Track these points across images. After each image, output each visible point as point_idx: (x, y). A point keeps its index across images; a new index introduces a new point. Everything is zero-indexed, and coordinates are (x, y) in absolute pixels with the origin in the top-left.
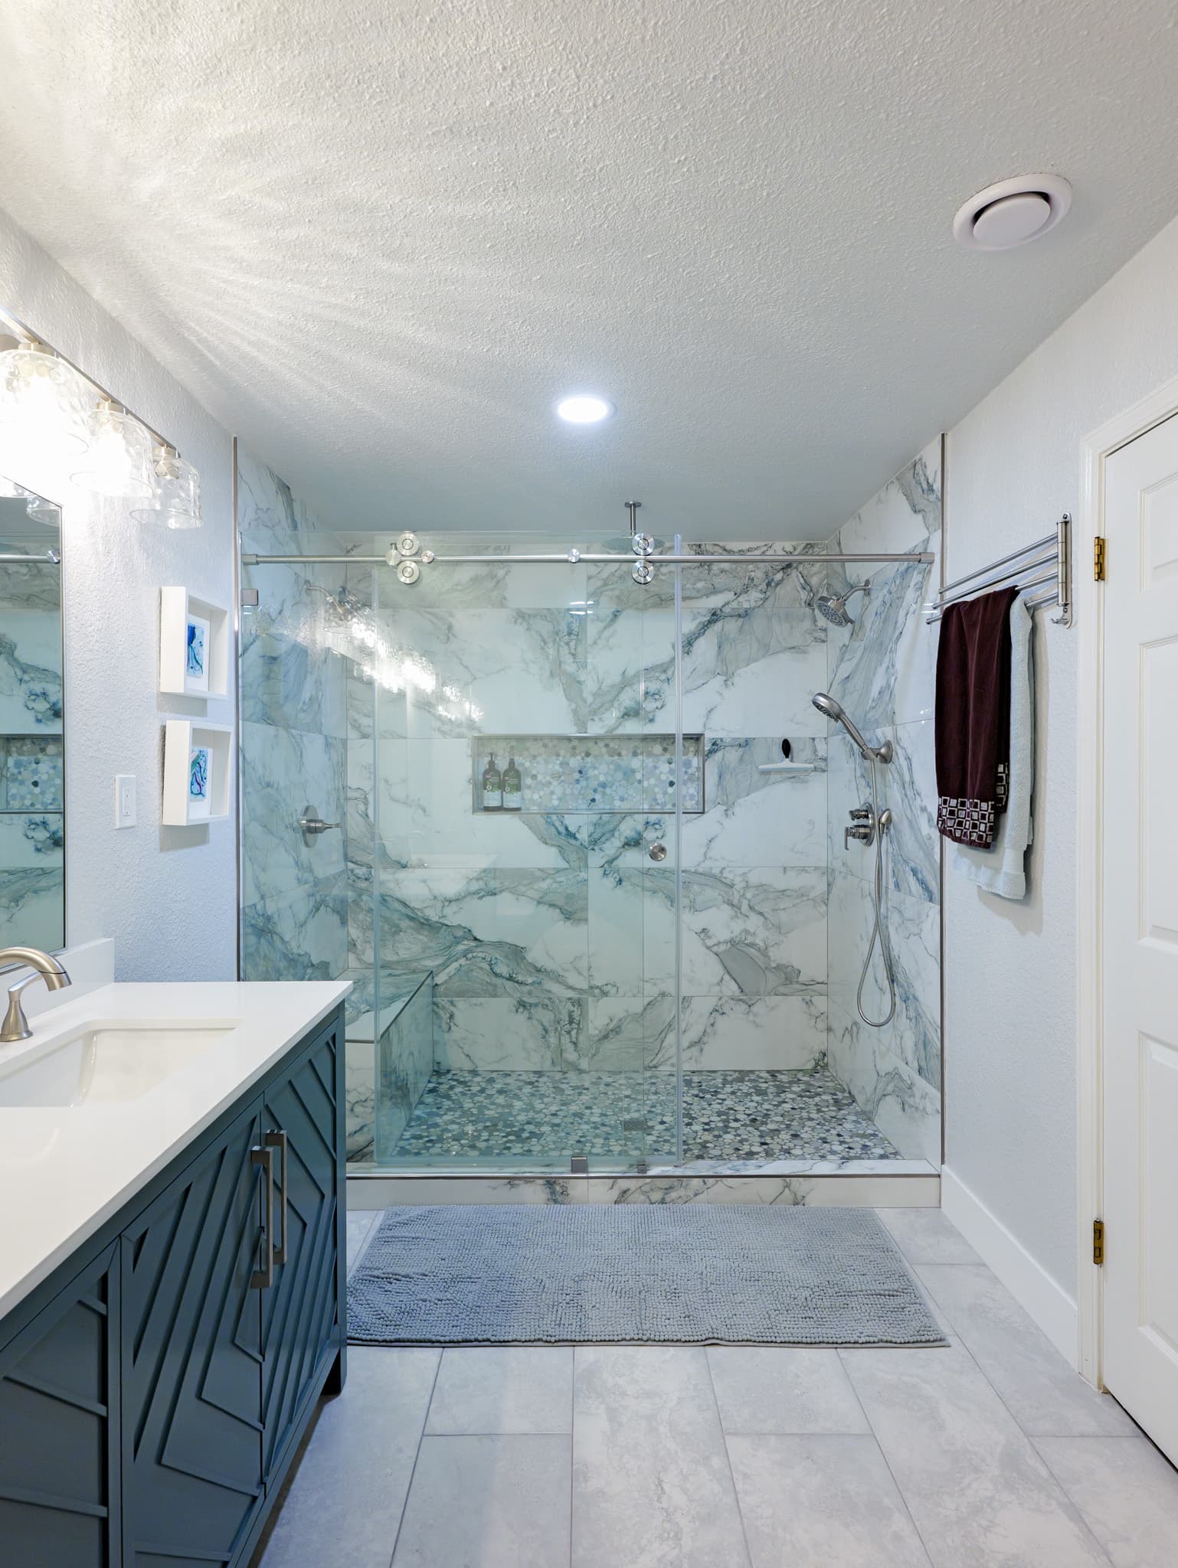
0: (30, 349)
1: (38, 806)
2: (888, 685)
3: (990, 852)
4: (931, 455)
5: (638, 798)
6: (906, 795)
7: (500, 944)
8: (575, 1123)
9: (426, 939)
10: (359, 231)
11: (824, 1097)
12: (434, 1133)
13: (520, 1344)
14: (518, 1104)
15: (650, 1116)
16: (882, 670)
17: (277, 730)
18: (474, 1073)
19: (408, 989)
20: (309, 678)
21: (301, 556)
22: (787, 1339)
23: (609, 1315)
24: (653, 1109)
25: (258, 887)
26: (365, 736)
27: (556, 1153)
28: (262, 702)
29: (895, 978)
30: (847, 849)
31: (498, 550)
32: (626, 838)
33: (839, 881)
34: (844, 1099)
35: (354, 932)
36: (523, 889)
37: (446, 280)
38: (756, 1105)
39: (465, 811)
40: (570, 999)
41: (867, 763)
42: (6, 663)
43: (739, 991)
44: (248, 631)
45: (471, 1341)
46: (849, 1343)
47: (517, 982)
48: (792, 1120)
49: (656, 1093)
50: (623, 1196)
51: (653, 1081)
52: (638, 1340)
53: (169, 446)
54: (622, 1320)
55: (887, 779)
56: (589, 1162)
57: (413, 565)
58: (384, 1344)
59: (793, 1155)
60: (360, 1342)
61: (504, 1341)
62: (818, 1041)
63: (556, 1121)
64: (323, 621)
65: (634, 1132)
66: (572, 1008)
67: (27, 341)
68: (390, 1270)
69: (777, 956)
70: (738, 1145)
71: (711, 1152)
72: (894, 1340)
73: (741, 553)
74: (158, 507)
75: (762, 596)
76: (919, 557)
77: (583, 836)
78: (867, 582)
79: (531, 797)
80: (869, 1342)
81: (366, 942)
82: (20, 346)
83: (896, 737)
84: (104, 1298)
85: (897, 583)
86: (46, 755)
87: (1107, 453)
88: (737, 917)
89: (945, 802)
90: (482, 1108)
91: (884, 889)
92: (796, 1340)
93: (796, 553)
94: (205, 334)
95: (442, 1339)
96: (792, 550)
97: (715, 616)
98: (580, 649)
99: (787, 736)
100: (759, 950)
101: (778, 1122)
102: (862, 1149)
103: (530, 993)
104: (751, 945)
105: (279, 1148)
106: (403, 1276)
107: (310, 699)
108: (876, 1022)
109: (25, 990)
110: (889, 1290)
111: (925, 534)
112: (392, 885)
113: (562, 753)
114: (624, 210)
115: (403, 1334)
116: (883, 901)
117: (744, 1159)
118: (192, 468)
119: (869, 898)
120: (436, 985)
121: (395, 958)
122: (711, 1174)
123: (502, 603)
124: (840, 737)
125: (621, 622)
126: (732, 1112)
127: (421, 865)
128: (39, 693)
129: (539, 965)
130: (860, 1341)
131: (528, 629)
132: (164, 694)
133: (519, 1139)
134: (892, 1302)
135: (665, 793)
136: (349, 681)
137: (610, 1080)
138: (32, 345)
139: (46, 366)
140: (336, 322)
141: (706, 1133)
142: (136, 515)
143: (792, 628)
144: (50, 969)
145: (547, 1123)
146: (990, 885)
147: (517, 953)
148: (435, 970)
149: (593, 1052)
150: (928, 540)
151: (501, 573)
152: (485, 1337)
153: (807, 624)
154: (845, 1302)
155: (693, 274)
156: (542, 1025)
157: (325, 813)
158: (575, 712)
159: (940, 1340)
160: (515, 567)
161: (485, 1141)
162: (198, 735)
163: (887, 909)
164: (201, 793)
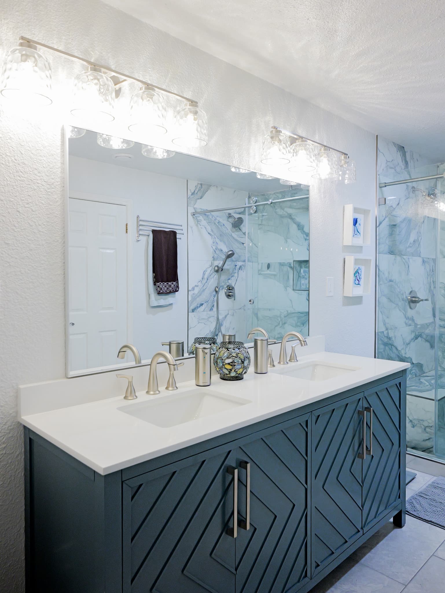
17: (396, 257)
20: (413, 231)
25: (385, 324)
28: (389, 245)
42: (301, 233)
44: (382, 215)
53: (345, 154)
64: (421, 204)
84: (307, 427)
105: (370, 413)
107: (414, 241)
109: (296, 347)
132: (345, 246)
144: (301, 339)
157: (420, 294)
162: (357, 261)
164: (359, 284)
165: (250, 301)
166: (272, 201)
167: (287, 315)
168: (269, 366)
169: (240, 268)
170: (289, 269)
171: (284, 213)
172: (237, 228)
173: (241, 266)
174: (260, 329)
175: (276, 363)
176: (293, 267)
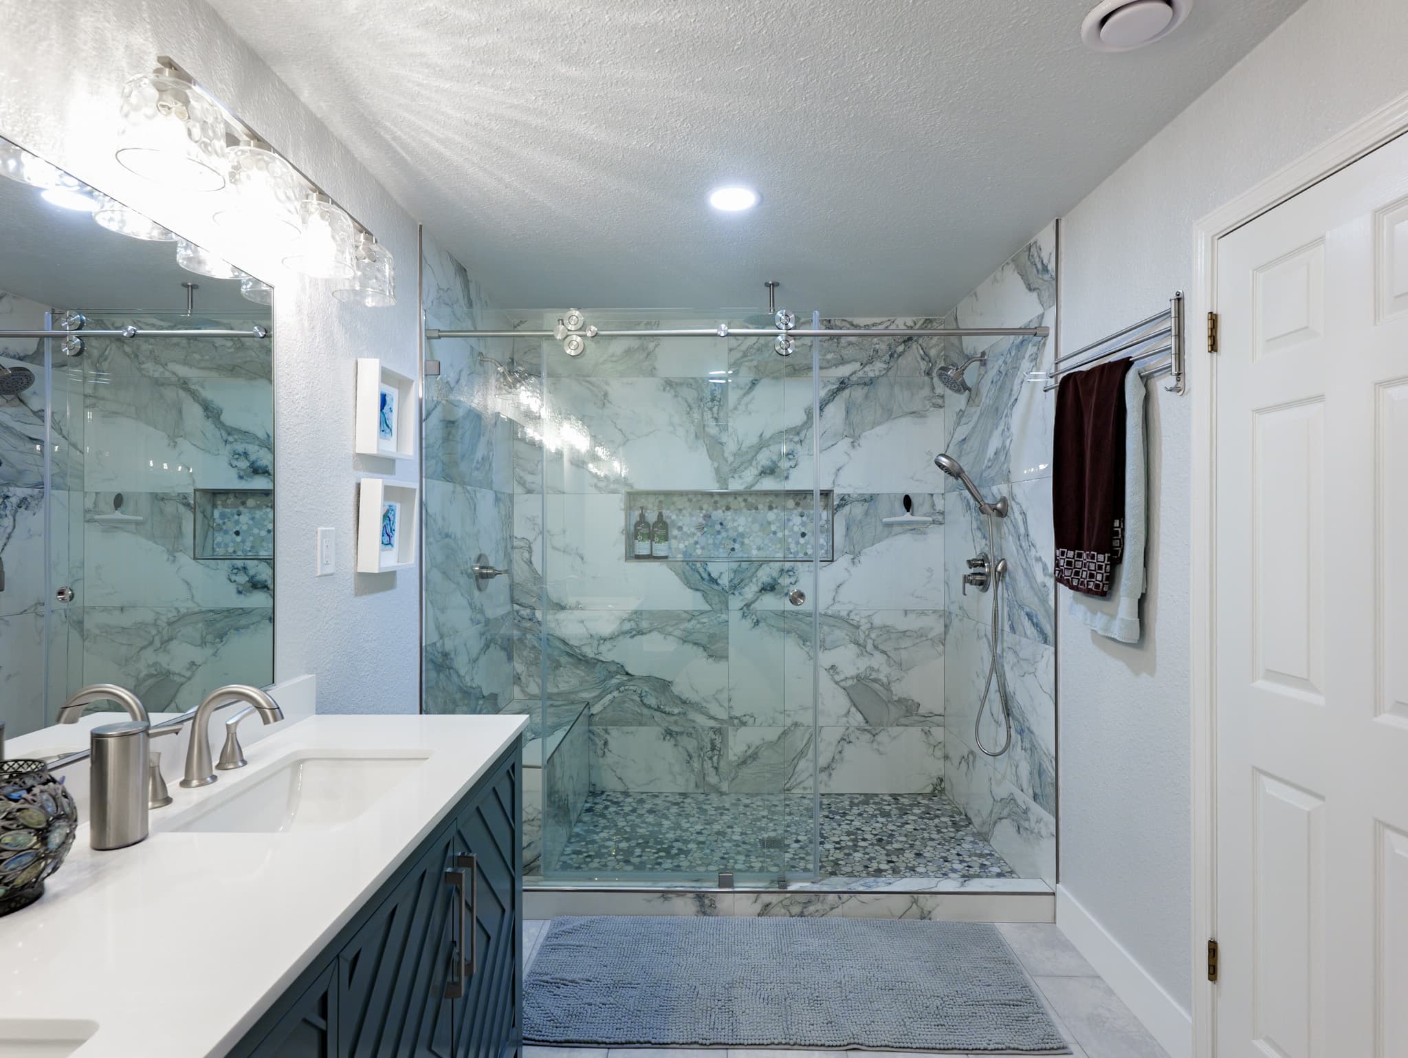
0: (250, 145)
1: (239, 553)
2: (1004, 446)
3: (1105, 600)
4: (1046, 239)
5: (773, 547)
6: (1021, 547)
7: (648, 679)
8: (719, 842)
9: (583, 674)
10: (542, 38)
11: (943, 819)
12: (592, 851)
13: (678, 1046)
14: (666, 823)
15: (786, 834)
16: (997, 433)
17: (455, 487)
18: (626, 794)
19: (567, 719)
20: (482, 438)
21: (476, 331)
22: (922, 1045)
23: (758, 1020)
24: (788, 829)
25: (438, 628)
26: (529, 492)
27: (702, 869)
28: (442, 462)
29: (1010, 712)
30: (965, 594)
31: (648, 325)
32: (763, 583)
33: (956, 623)
34: (961, 821)
35: (519, 667)
36: (671, 629)
37: (617, 82)
38: (881, 825)
39: (619, 559)
40: (712, 728)
41: (983, 517)
42: (214, 426)
43: (864, 721)
44: (430, 398)
45: (634, 1043)
46: (979, 1049)
47: (665, 713)
48: (915, 840)
49: (790, 814)
50: (766, 910)
51: (787, 803)
52: (786, 1044)
53: (367, 232)
54: (770, 1026)
55: (1003, 532)
56: (735, 879)
57: (579, 339)
58: (555, 1044)
59: (918, 873)
60: (533, 1042)
61: (664, 1044)
62: (936, 767)
63: (701, 839)
64: (494, 388)
65: (772, 850)
66: (714, 737)
67: (248, 139)
68: (557, 975)
69: (899, 690)
70: (867, 863)
71: (843, 869)
72: (1020, 1047)
73: (867, 327)
74: (358, 288)
75: (885, 366)
76: (1035, 331)
77: (724, 581)
78: (983, 354)
79: (677, 546)
80: (998, 1049)
81: (529, 676)
82: (241, 143)
83: (1011, 493)
84: (324, 1014)
85: (1013, 354)
86: (246, 507)
87: (1219, 236)
88: (862, 654)
89: (1063, 553)
90: (634, 827)
91: (1000, 631)
92: (930, 1046)
93: (917, 327)
94: (399, 133)
95: (607, 1040)
96: (912, 324)
97: (843, 384)
98: (722, 414)
99: (908, 492)
100: (882, 685)
101: (902, 842)
102: (980, 868)
103: (676, 723)
104: (875, 681)
105: (470, 869)
106: (570, 981)
107: (483, 459)
108: (992, 751)
109: (240, 724)
110: (1013, 1001)
111: (1040, 310)
112: (553, 625)
113: (705, 506)
114: (782, 16)
115: (572, 1036)
116: (999, 643)
117: (874, 876)
118: (387, 252)
119: (985, 639)
120: (592, 715)
121: (555, 690)
122: (845, 890)
123: (652, 372)
124: (957, 493)
125: (758, 390)
126: (860, 832)
127: (578, 607)
128: (240, 452)
129: (683, 697)
130: (990, 1048)
131: (676, 396)
132: (358, 455)
133: (669, 855)
134: (1017, 1012)
135: (797, 543)
136: (515, 442)
137: (748, 802)
138: (252, 142)
139: (264, 161)
140: (516, 120)
141: (838, 851)
142: (338, 295)
143: (912, 395)
144: (264, 704)
145: (694, 841)
146: (1106, 630)
147: (663, 686)
148: (591, 701)
149: (732, 775)
150: (1042, 316)
151: (651, 345)
152: (646, 1039)
153: (926, 392)
154: (973, 1011)
155: (840, 76)
156: (687, 751)
157: (495, 561)
158: (717, 470)
159: (1063, 1048)
160: (664, 341)
161: (638, 856)
162: (389, 492)
163: (1003, 649)
164: (390, 543)
165: (61, 593)
166: (135, 331)
167: (176, 618)
168: (150, 804)
169: (23, 503)
170: (182, 509)
171: (167, 374)
172: (12, 396)
173: (25, 499)
174: (111, 688)
175: (173, 787)
176: (195, 506)
